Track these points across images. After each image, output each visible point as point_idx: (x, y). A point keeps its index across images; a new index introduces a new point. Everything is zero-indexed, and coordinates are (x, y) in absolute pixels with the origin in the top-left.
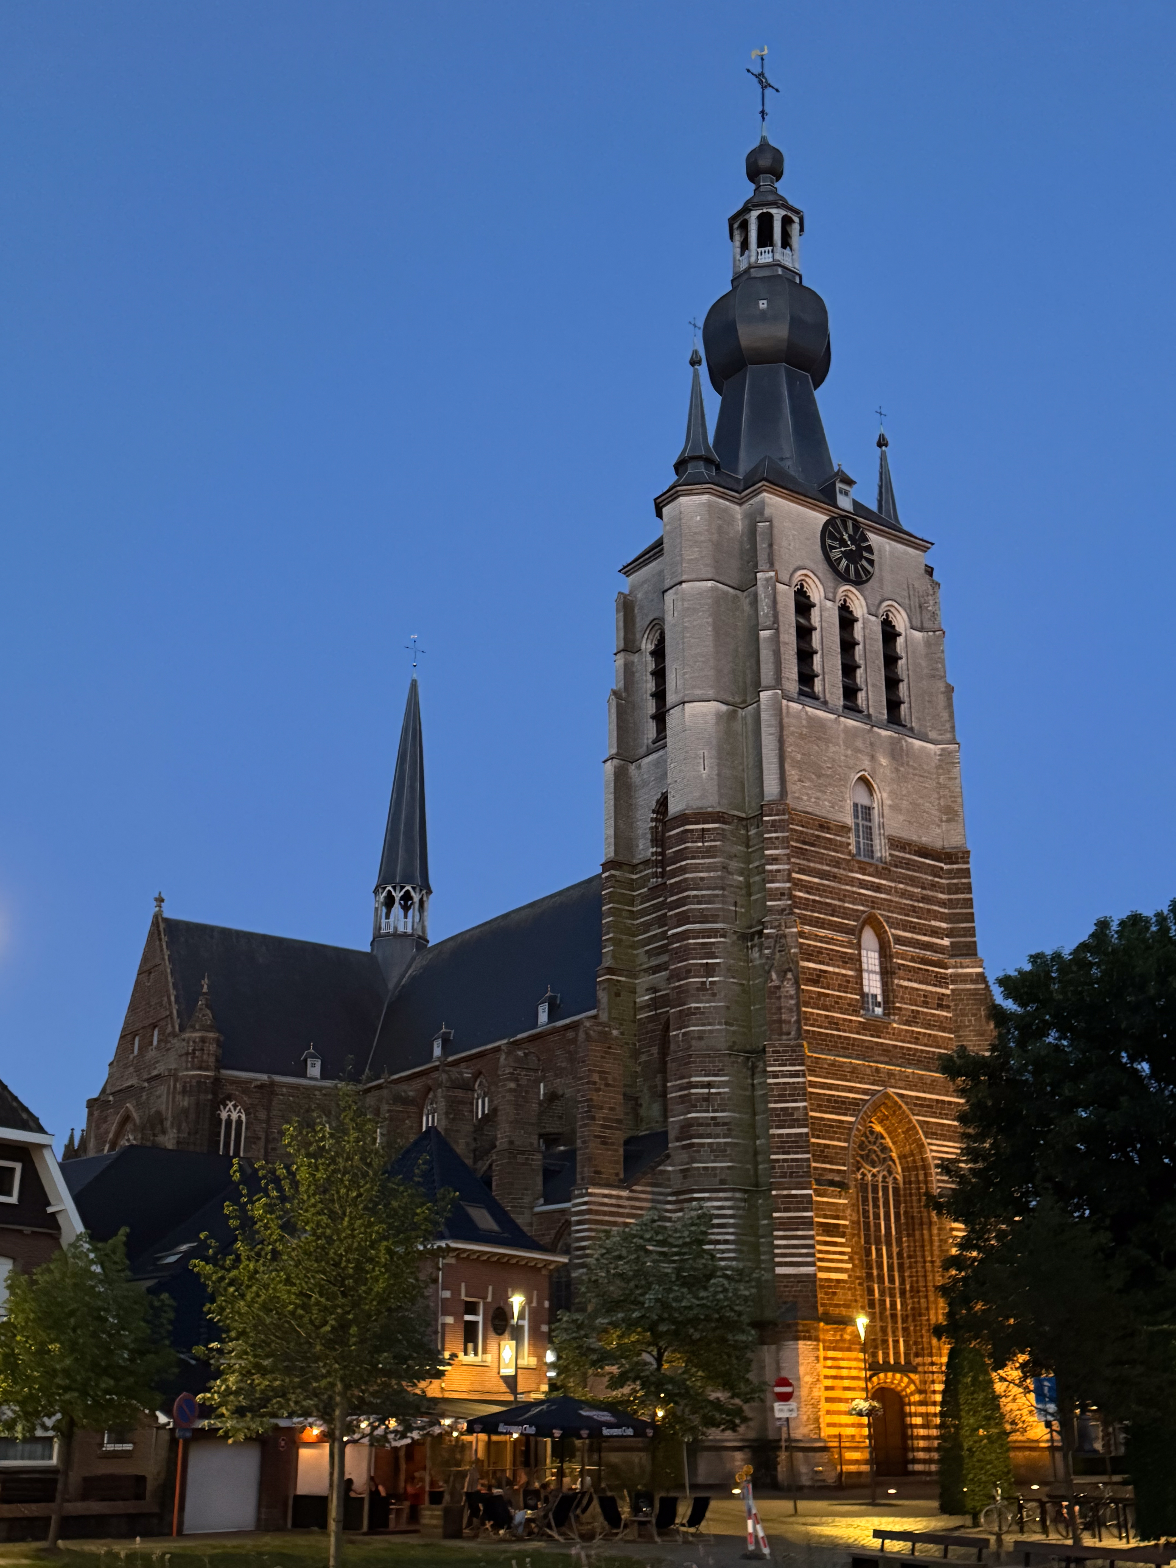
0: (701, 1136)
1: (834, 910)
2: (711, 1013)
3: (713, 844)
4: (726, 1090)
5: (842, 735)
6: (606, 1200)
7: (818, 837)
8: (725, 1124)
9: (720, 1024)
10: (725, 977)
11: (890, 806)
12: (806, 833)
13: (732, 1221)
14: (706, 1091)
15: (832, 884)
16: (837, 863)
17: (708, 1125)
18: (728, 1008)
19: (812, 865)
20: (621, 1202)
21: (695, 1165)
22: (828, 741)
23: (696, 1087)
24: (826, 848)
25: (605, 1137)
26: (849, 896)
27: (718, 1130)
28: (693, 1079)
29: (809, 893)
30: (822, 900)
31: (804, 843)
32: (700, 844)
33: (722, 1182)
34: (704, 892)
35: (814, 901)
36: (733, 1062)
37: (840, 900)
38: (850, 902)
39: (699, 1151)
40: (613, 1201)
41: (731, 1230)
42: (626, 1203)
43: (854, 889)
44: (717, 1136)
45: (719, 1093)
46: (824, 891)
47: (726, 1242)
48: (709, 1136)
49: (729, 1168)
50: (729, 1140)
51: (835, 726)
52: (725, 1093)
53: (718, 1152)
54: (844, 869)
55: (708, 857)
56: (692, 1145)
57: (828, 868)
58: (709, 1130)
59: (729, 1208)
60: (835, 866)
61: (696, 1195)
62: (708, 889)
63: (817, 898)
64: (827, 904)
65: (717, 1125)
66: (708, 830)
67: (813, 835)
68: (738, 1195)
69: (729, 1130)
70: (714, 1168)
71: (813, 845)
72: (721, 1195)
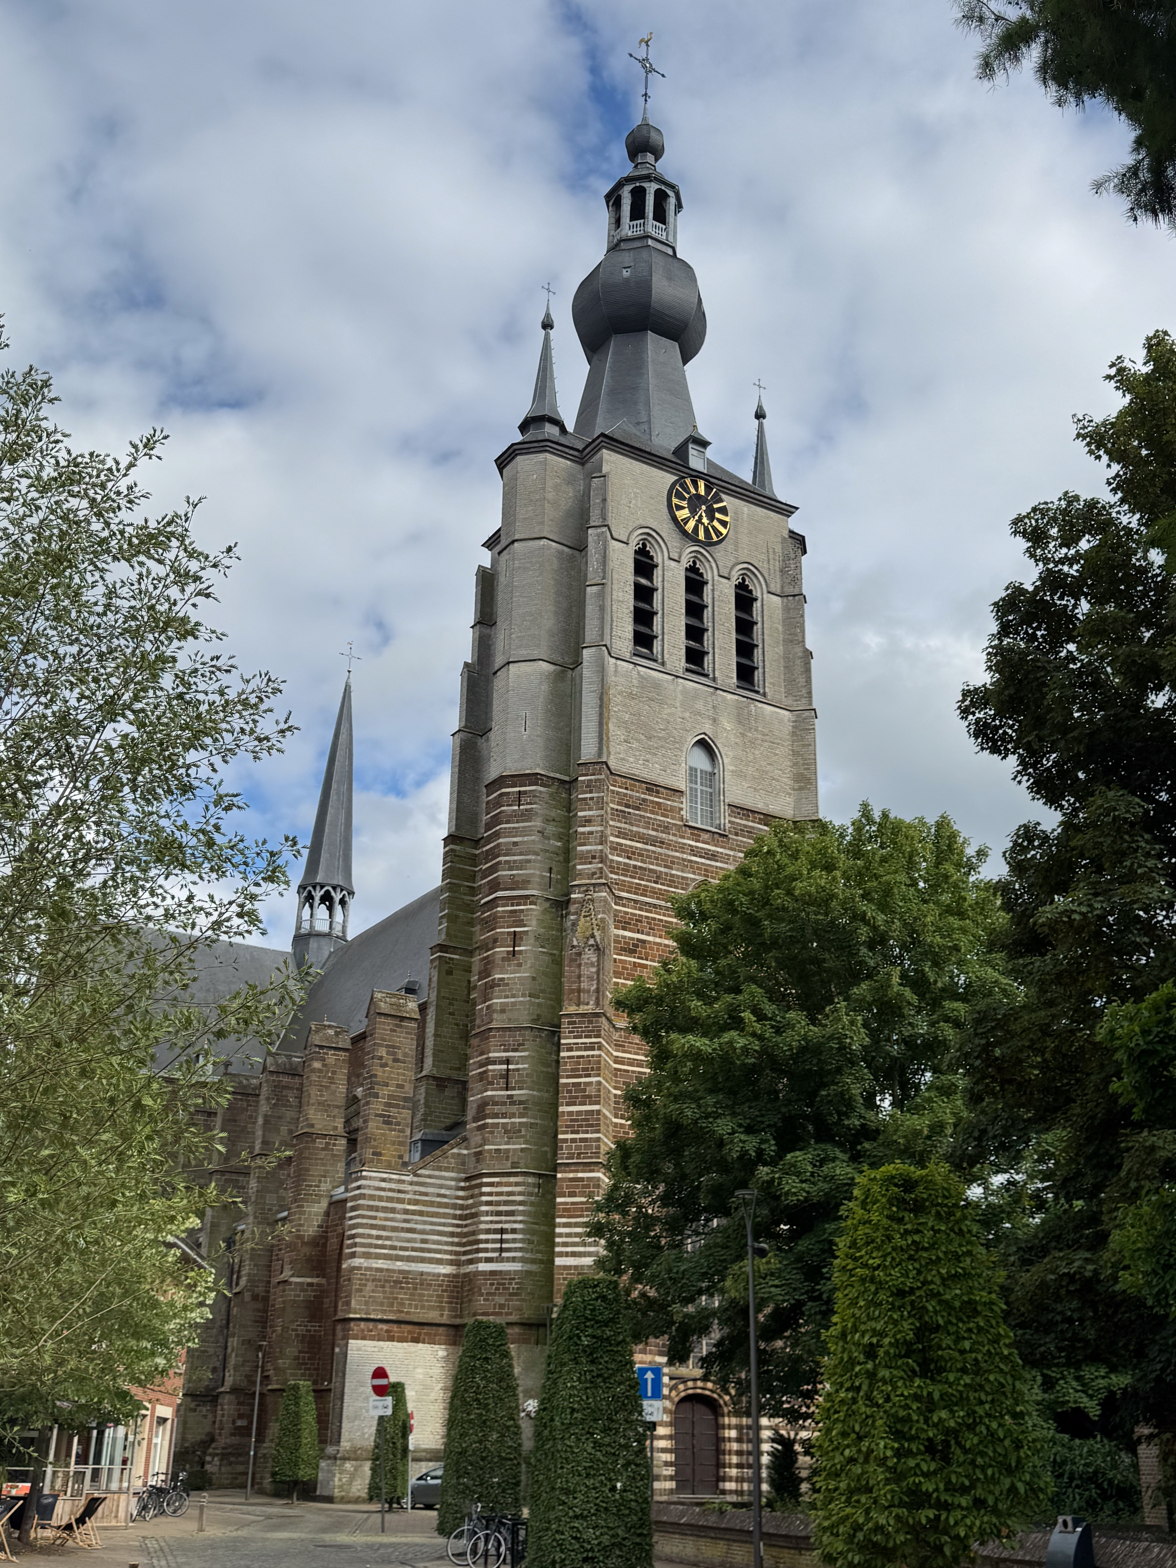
0: (496, 1116)
1: (658, 877)
2: (515, 984)
3: (529, 807)
4: (526, 1066)
5: (680, 697)
6: (383, 1185)
7: (644, 800)
8: (521, 1103)
9: (523, 995)
10: (534, 946)
11: (732, 771)
12: (631, 797)
13: (521, 1208)
14: (505, 1067)
15: (659, 850)
16: (666, 829)
17: (504, 1103)
18: (534, 979)
19: (635, 829)
20: (401, 1187)
21: (487, 1147)
22: (661, 703)
23: (494, 1063)
24: (652, 812)
25: (389, 1116)
26: (678, 864)
27: (514, 1109)
28: (491, 1055)
29: (629, 858)
30: (644, 866)
31: (628, 806)
32: (516, 808)
33: (514, 1165)
34: (516, 858)
35: (635, 867)
36: (536, 1036)
37: (666, 867)
38: (678, 870)
39: (492, 1133)
40: (393, 1186)
41: (520, 1218)
42: (410, 1188)
43: (685, 856)
44: (513, 1116)
45: (518, 1070)
46: (649, 857)
47: (514, 1231)
48: (504, 1116)
49: (522, 1150)
50: (524, 1120)
51: (672, 687)
52: (524, 1069)
53: (511, 1133)
54: (674, 835)
55: (523, 821)
56: (485, 1126)
57: (654, 833)
58: (504, 1109)
59: (520, 1194)
60: (662, 832)
61: (485, 1180)
62: (521, 854)
63: (639, 864)
64: (650, 870)
65: (513, 1103)
66: (525, 792)
67: (638, 798)
68: (530, 1180)
69: (525, 1108)
70: (508, 1150)
71: (638, 809)
72: (512, 1179)
